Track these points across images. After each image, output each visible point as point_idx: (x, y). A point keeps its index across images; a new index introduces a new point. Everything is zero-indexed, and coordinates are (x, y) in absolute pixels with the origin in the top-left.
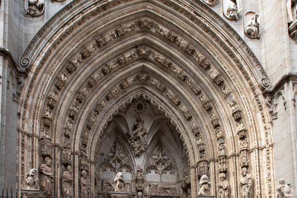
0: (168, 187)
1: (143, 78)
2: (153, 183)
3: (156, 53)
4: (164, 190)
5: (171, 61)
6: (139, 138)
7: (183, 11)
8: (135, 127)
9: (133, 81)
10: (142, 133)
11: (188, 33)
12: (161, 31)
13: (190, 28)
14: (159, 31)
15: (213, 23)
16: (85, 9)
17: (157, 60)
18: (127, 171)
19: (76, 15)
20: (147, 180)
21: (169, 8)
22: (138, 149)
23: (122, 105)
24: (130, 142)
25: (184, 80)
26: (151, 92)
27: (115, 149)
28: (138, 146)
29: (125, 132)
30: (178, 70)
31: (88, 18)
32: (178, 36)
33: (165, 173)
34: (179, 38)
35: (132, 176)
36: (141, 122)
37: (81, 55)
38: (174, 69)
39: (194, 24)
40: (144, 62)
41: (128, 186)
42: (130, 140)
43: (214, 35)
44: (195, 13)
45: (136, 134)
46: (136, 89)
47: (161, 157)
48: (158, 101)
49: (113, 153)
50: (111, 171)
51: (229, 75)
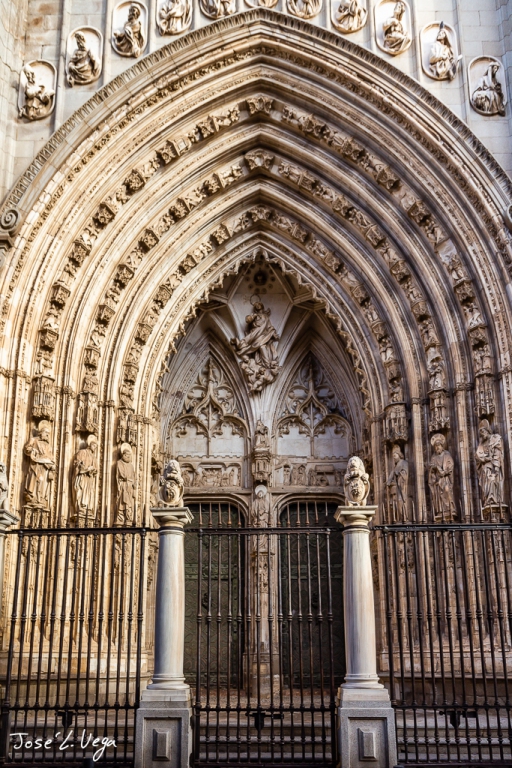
0: (330, 469)
1: (261, 217)
2: (295, 460)
3: (286, 163)
4: (320, 477)
5: (318, 178)
6: (259, 351)
7: (333, 75)
8: (250, 326)
9: (240, 224)
10: (267, 338)
11: (349, 118)
12: (293, 117)
13: (351, 108)
14: (288, 119)
15: (397, 93)
16: (133, 96)
17: (288, 178)
18: (233, 434)
19: (115, 110)
20: (279, 453)
21: (306, 71)
22: (258, 378)
23: (218, 280)
24: (239, 361)
25: (348, 215)
26: (280, 246)
27: (208, 381)
28: (257, 371)
29: (229, 339)
30: (333, 195)
31: (140, 112)
32: (328, 125)
33: (323, 432)
34: (331, 129)
35: (246, 446)
36: (263, 313)
37: (124, 188)
38: (325, 193)
39: (358, 98)
40: (261, 182)
41: (236, 470)
42: (240, 357)
43: (401, 119)
44: (359, 76)
45: (252, 342)
46: (246, 242)
47: (311, 393)
48: (295, 265)
49: (202, 389)
50: (198, 434)
51: (439, 200)
